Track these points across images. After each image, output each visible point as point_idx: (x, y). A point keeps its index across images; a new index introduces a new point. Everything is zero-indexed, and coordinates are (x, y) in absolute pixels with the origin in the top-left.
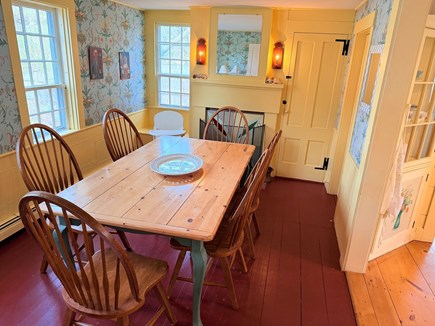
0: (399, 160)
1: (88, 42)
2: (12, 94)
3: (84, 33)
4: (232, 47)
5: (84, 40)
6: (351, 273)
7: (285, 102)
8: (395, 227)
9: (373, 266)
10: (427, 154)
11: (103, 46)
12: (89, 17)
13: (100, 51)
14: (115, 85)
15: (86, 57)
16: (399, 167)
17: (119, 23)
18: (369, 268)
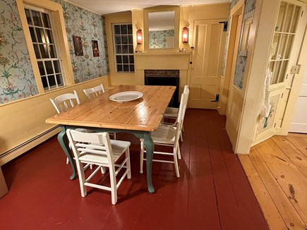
0: (267, 82)
1: (72, 33)
2: (28, 61)
3: (69, 27)
4: (156, 40)
5: (70, 31)
6: (241, 155)
7: (191, 63)
8: (265, 126)
9: (253, 150)
10: (282, 80)
11: (82, 36)
12: (72, 17)
13: (80, 38)
14: (91, 60)
15: (72, 42)
16: (267, 86)
17: (90, 23)
18: (251, 151)
